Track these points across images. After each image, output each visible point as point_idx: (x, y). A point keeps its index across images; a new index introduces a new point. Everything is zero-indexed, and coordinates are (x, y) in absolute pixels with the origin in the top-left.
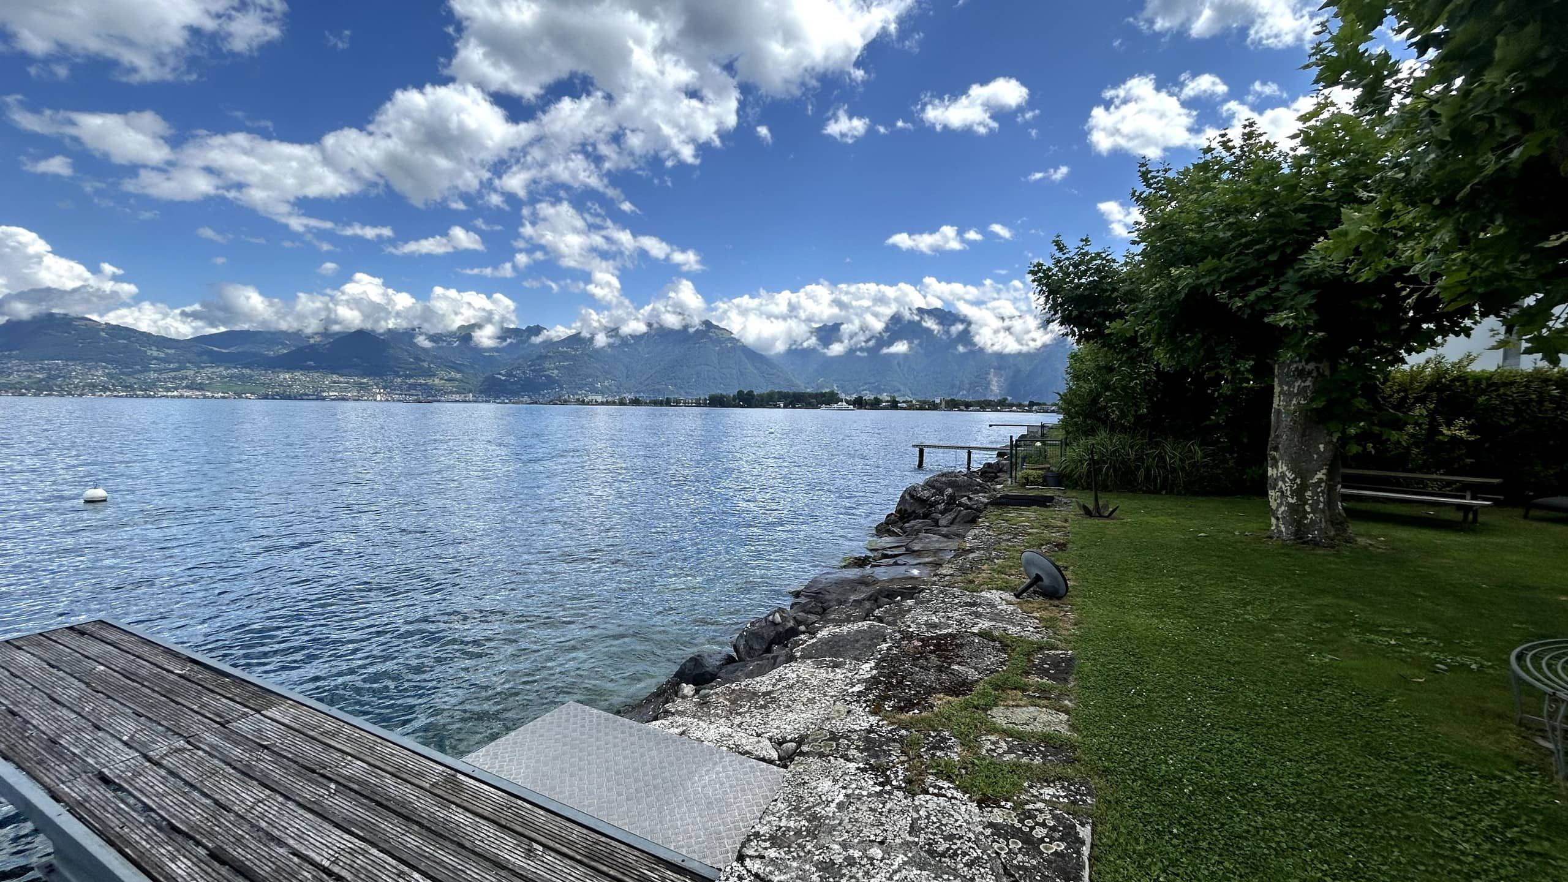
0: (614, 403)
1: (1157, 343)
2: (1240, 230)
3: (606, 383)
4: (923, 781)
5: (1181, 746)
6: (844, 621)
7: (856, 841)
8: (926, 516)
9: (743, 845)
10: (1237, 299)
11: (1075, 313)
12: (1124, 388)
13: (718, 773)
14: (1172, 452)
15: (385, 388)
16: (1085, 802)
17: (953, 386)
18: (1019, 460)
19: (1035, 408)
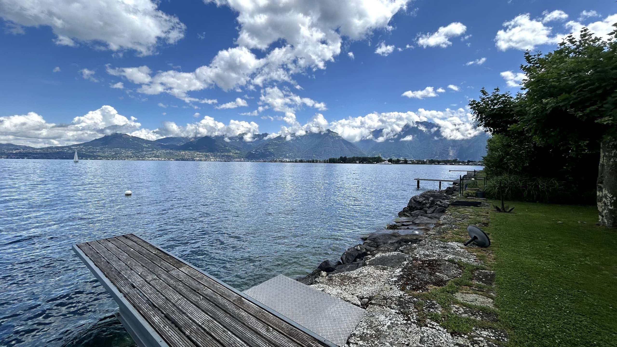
0: (293, 162)
1: (535, 134)
2: (581, 80)
3: (290, 154)
4: (425, 321)
5: (553, 320)
6: (386, 251)
7: (396, 342)
8: (421, 209)
9: (349, 338)
10: (579, 112)
11: (491, 122)
12: (516, 154)
13: (337, 308)
14: (542, 184)
15: (214, 156)
16: (504, 340)
17: (432, 154)
18: (464, 186)
19: (470, 163)
